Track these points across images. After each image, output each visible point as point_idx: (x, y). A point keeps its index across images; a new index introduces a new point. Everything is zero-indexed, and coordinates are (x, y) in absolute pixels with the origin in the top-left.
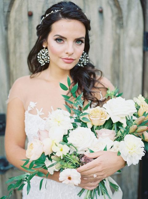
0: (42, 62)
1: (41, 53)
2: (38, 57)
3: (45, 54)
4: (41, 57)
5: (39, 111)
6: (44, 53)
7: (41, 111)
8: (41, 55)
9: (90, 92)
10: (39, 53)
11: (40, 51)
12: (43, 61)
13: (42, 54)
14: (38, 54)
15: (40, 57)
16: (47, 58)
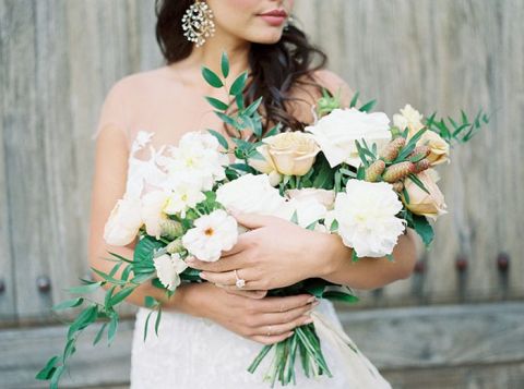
0: (196, 37)
1: (190, 15)
2: (185, 28)
3: (201, 14)
4: (193, 27)
5: (157, 151)
6: (196, 14)
7: (161, 151)
8: (192, 20)
9: (282, 101)
10: (185, 16)
11: (188, 11)
12: (198, 35)
13: (194, 18)
14: (184, 20)
15: (190, 27)
16: (209, 25)
